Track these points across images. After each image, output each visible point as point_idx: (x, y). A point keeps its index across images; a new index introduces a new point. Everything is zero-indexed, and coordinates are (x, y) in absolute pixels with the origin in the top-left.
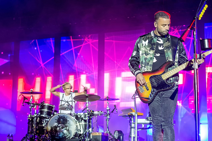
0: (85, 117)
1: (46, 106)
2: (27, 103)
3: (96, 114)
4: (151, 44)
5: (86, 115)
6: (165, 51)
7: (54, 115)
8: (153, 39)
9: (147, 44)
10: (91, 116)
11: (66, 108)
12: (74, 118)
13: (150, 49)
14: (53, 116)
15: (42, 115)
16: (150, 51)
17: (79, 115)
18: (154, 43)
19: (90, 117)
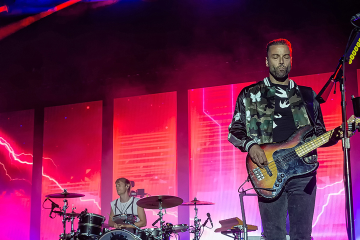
0: (158, 235)
1: (91, 217)
2: (57, 214)
3: (175, 229)
4: (267, 98)
5: (159, 231)
6: (293, 110)
7: (104, 232)
8: (269, 90)
9: (259, 100)
10: (167, 232)
11: (125, 220)
12: (139, 237)
13: (266, 106)
14: (102, 235)
15: (84, 234)
16: (265, 110)
17: (147, 231)
18: (271, 97)
19: (167, 235)
